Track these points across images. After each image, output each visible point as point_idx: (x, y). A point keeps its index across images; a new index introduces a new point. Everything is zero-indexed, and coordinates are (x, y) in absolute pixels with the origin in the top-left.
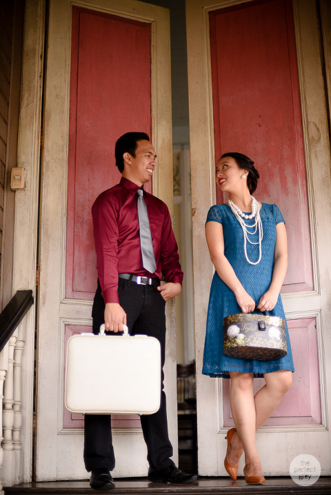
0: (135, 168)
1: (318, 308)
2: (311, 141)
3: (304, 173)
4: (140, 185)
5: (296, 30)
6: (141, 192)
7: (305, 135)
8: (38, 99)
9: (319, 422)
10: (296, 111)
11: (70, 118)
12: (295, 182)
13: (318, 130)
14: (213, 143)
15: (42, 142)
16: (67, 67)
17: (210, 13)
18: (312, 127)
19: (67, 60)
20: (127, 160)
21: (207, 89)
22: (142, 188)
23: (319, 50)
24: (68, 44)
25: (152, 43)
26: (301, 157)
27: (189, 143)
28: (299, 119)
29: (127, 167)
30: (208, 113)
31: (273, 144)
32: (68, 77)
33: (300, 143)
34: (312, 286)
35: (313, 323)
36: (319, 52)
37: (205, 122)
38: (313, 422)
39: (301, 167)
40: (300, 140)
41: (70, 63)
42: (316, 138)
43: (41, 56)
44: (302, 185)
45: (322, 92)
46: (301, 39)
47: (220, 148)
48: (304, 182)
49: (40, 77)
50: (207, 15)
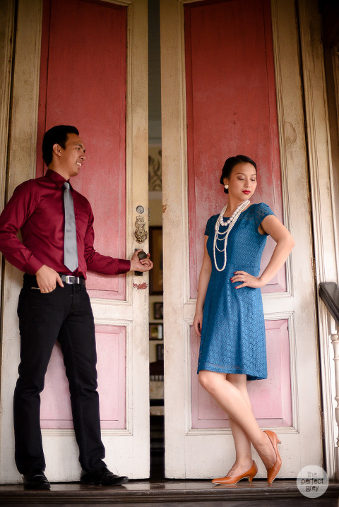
0: (64, 160)
1: (291, 309)
2: (287, 141)
3: (279, 173)
4: (67, 177)
5: (273, 28)
6: (68, 186)
7: (281, 135)
8: (7, 85)
9: (290, 424)
10: (272, 110)
11: (39, 105)
12: (270, 182)
13: (294, 130)
14: (186, 139)
15: (10, 130)
16: (37, 51)
17: (185, 5)
18: (288, 127)
19: (37, 44)
20: (56, 152)
21: (181, 83)
22: (68, 182)
23: (296, 50)
24: (38, 27)
25: (129, 27)
26: (276, 157)
27: (161, 138)
28: (275, 118)
29: (55, 158)
30: (181, 108)
31: (248, 142)
32: (38, 62)
33: (276, 143)
34: (285, 288)
35: (286, 325)
36: (296, 52)
37: (178, 117)
38: (283, 424)
39: (276, 167)
40: (276, 139)
41: (40, 48)
42: (292, 138)
43: (11, 40)
44: (277, 185)
45: (299, 93)
46: (278, 38)
47: (193, 144)
48: (279, 182)
49: (9, 61)
50: (183, 8)
